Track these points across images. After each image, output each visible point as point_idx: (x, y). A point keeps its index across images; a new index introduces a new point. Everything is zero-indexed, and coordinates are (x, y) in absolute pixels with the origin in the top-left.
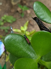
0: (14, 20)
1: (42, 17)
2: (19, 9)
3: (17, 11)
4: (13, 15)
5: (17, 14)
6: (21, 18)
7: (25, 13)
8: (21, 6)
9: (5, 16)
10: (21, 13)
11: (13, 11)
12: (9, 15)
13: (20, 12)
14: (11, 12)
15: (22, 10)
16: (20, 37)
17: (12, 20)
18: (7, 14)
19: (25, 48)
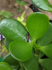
0: (11, 16)
1: (37, 4)
2: (16, 5)
3: (15, 7)
4: (10, 11)
5: (15, 9)
6: (18, 13)
7: (23, 8)
8: (19, 2)
9: (2, 11)
10: (19, 9)
11: (10, 6)
12: (6, 11)
13: (18, 7)
14: (8, 7)
15: (19, 6)
16: (15, 22)
17: (9, 16)
18: (4, 10)
19: (20, 32)
